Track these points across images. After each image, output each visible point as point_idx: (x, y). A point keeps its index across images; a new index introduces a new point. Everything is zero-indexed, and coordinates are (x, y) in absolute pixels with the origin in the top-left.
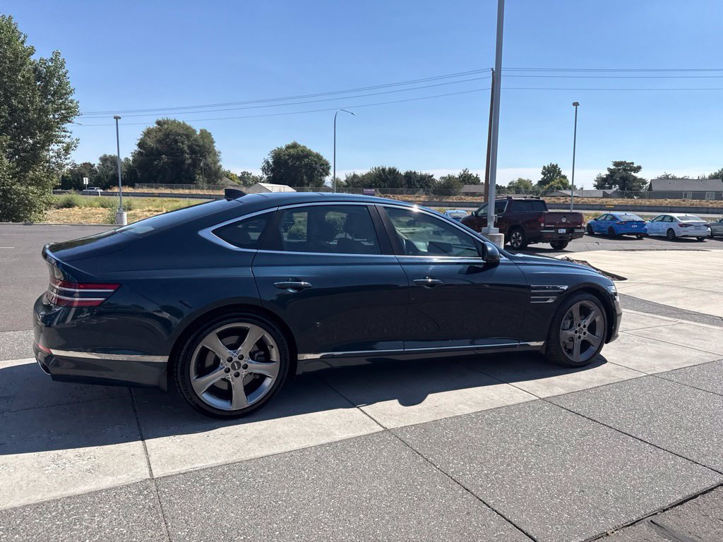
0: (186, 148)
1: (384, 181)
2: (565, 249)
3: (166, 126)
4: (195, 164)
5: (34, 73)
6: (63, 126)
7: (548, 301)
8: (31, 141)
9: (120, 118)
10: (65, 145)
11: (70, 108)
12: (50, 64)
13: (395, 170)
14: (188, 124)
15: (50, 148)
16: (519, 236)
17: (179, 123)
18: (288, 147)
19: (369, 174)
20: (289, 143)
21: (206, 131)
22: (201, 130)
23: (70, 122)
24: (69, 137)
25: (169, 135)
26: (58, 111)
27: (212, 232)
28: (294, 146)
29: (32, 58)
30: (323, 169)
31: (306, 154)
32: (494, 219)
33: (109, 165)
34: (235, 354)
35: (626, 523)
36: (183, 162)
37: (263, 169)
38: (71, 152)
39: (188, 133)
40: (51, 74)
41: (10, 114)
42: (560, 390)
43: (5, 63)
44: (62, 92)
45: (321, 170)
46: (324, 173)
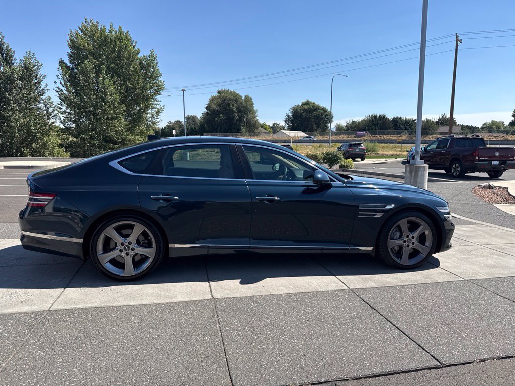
0: (235, 108)
1: (375, 125)
2: (500, 178)
3: (223, 95)
4: (240, 119)
5: (140, 65)
6: (156, 97)
7: (375, 216)
8: (138, 108)
9: (185, 91)
10: (157, 109)
11: (160, 86)
12: (149, 59)
13: (384, 116)
14: (237, 92)
15: (148, 112)
16: (458, 167)
17: (231, 92)
18: (304, 104)
19: (364, 120)
20: (304, 101)
21: (248, 97)
22: (246, 96)
23: (159, 95)
24: (159, 104)
25: (225, 100)
26: (153, 88)
27: (118, 162)
28: (307, 103)
29: (139, 56)
30: (327, 118)
31: (316, 108)
32: (420, 153)
33: (191, 121)
34: (126, 241)
35: (314, 382)
36: (233, 118)
37: (286, 121)
38: (161, 114)
39: (237, 98)
40: (149, 65)
41: (126, 92)
42: (373, 284)
43: (123, 60)
44: (155, 76)
45: (326, 119)
46: (328, 121)
